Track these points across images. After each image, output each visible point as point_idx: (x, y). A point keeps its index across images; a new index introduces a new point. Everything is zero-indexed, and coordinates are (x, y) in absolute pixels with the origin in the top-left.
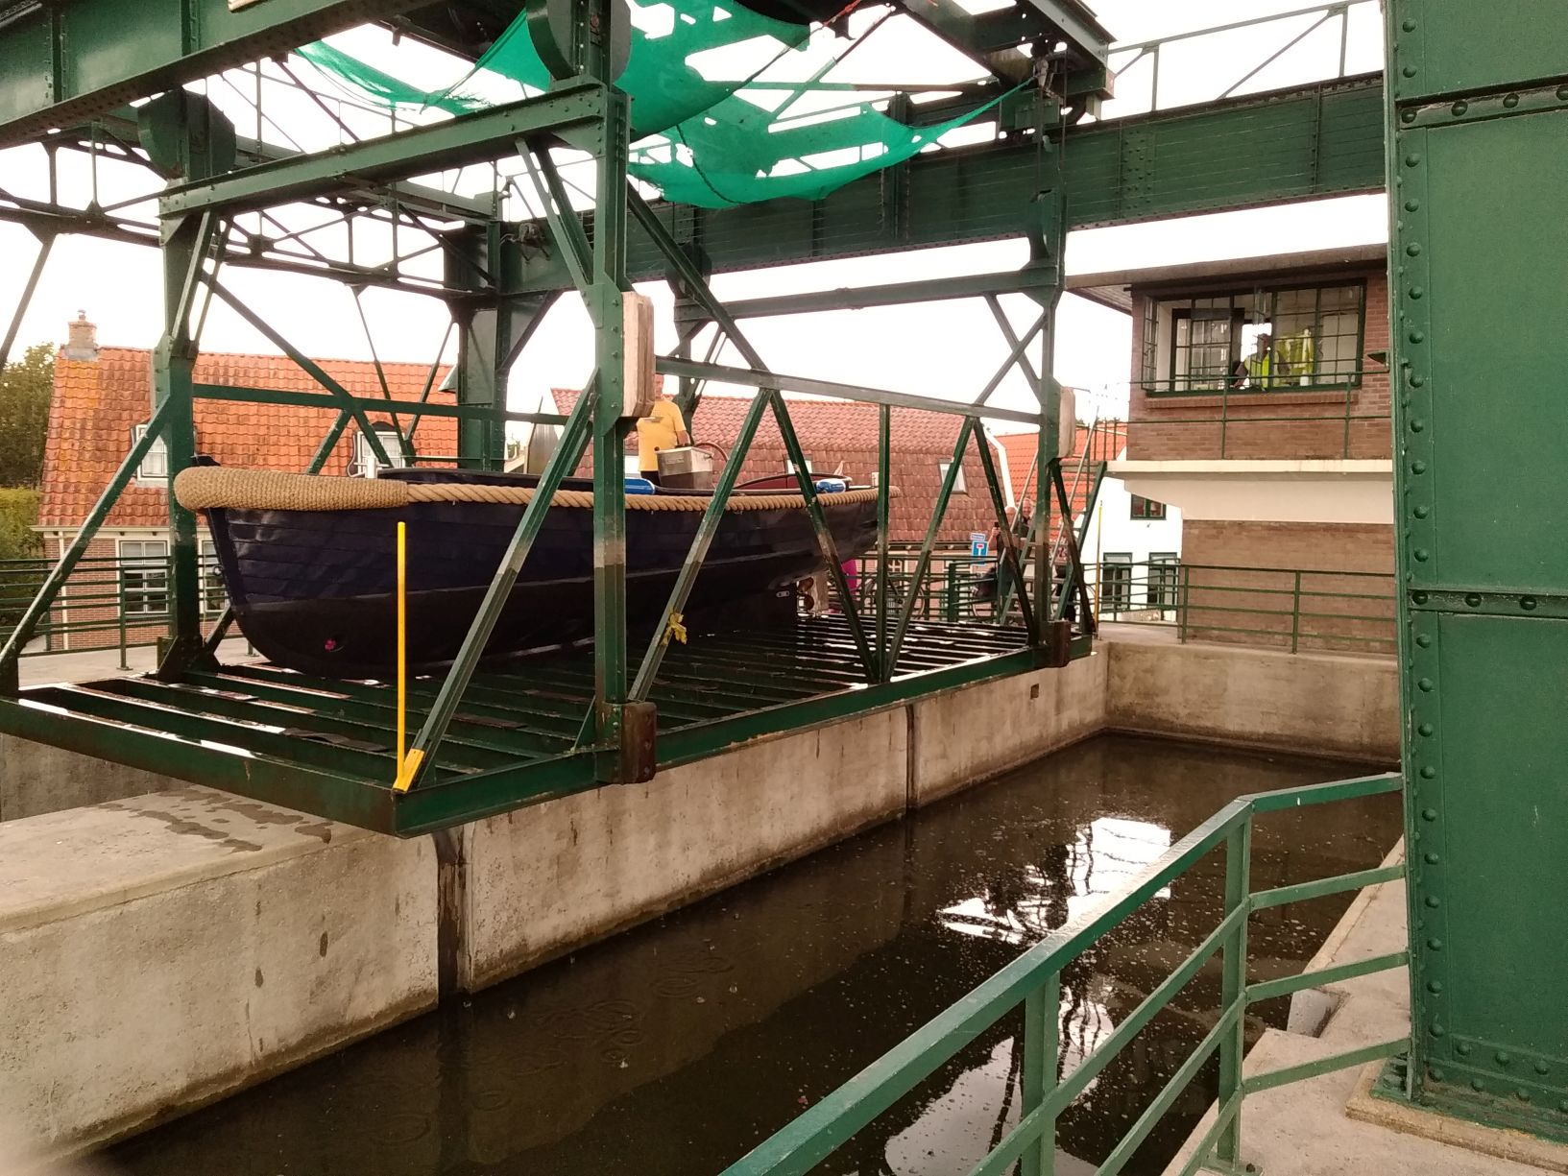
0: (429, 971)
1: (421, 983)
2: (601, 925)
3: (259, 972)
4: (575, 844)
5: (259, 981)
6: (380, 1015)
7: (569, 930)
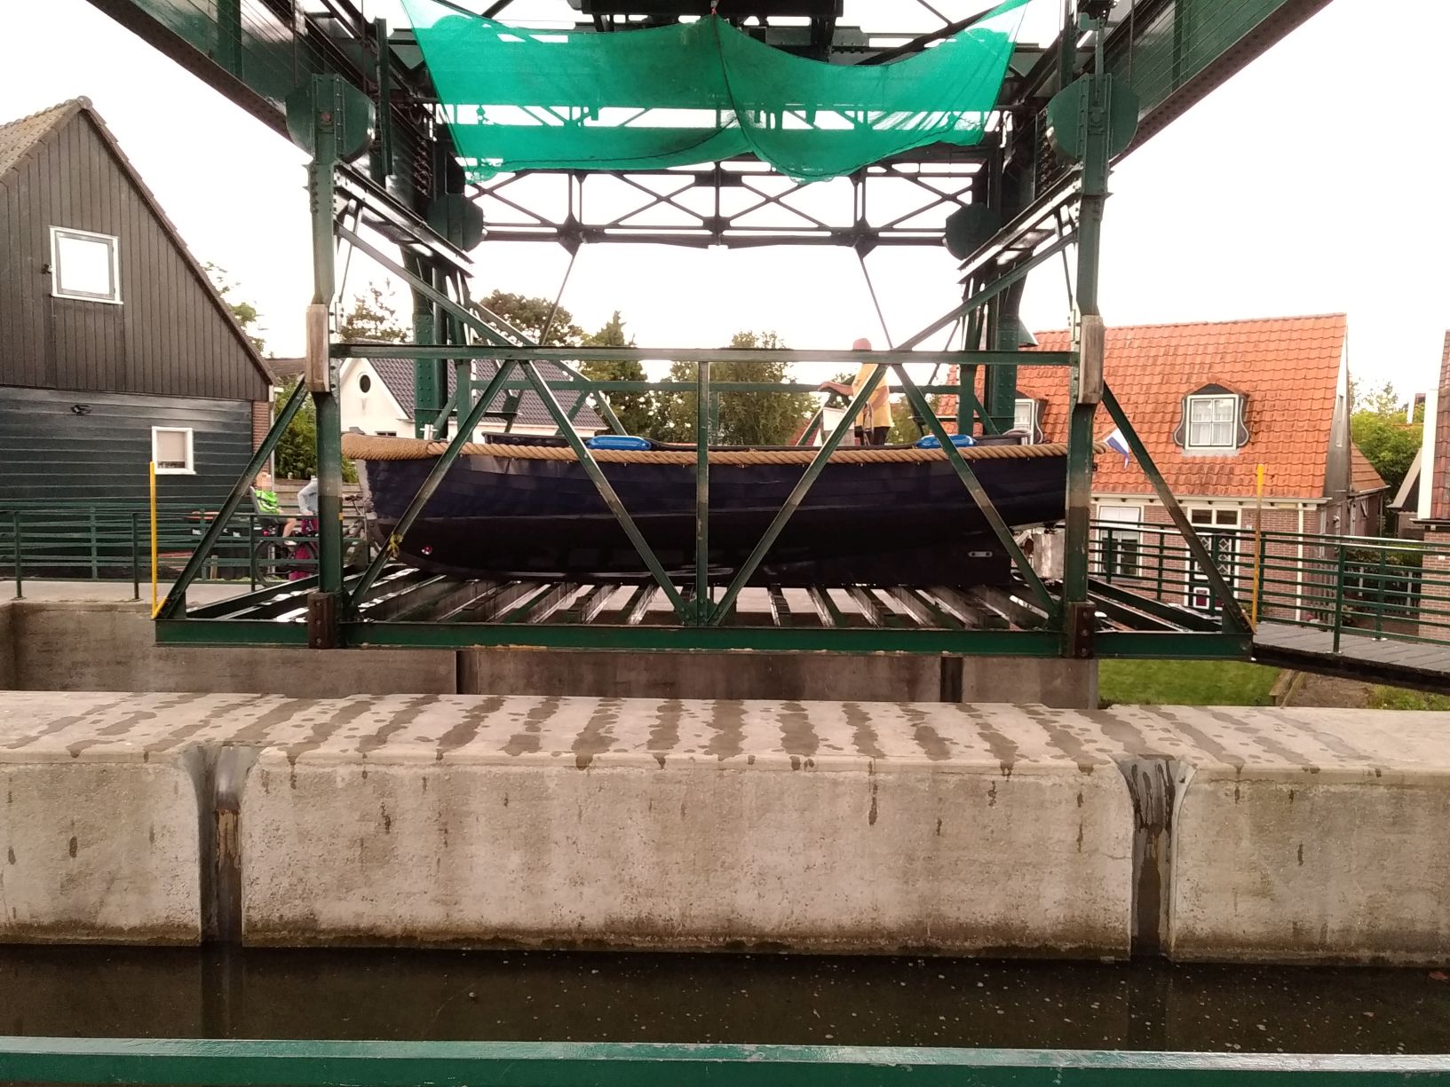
0: (189, 907)
1: (180, 915)
2: (427, 932)
3: (11, 852)
4: (388, 833)
5: (12, 859)
6: (133, 930)
7: (378, 924)
